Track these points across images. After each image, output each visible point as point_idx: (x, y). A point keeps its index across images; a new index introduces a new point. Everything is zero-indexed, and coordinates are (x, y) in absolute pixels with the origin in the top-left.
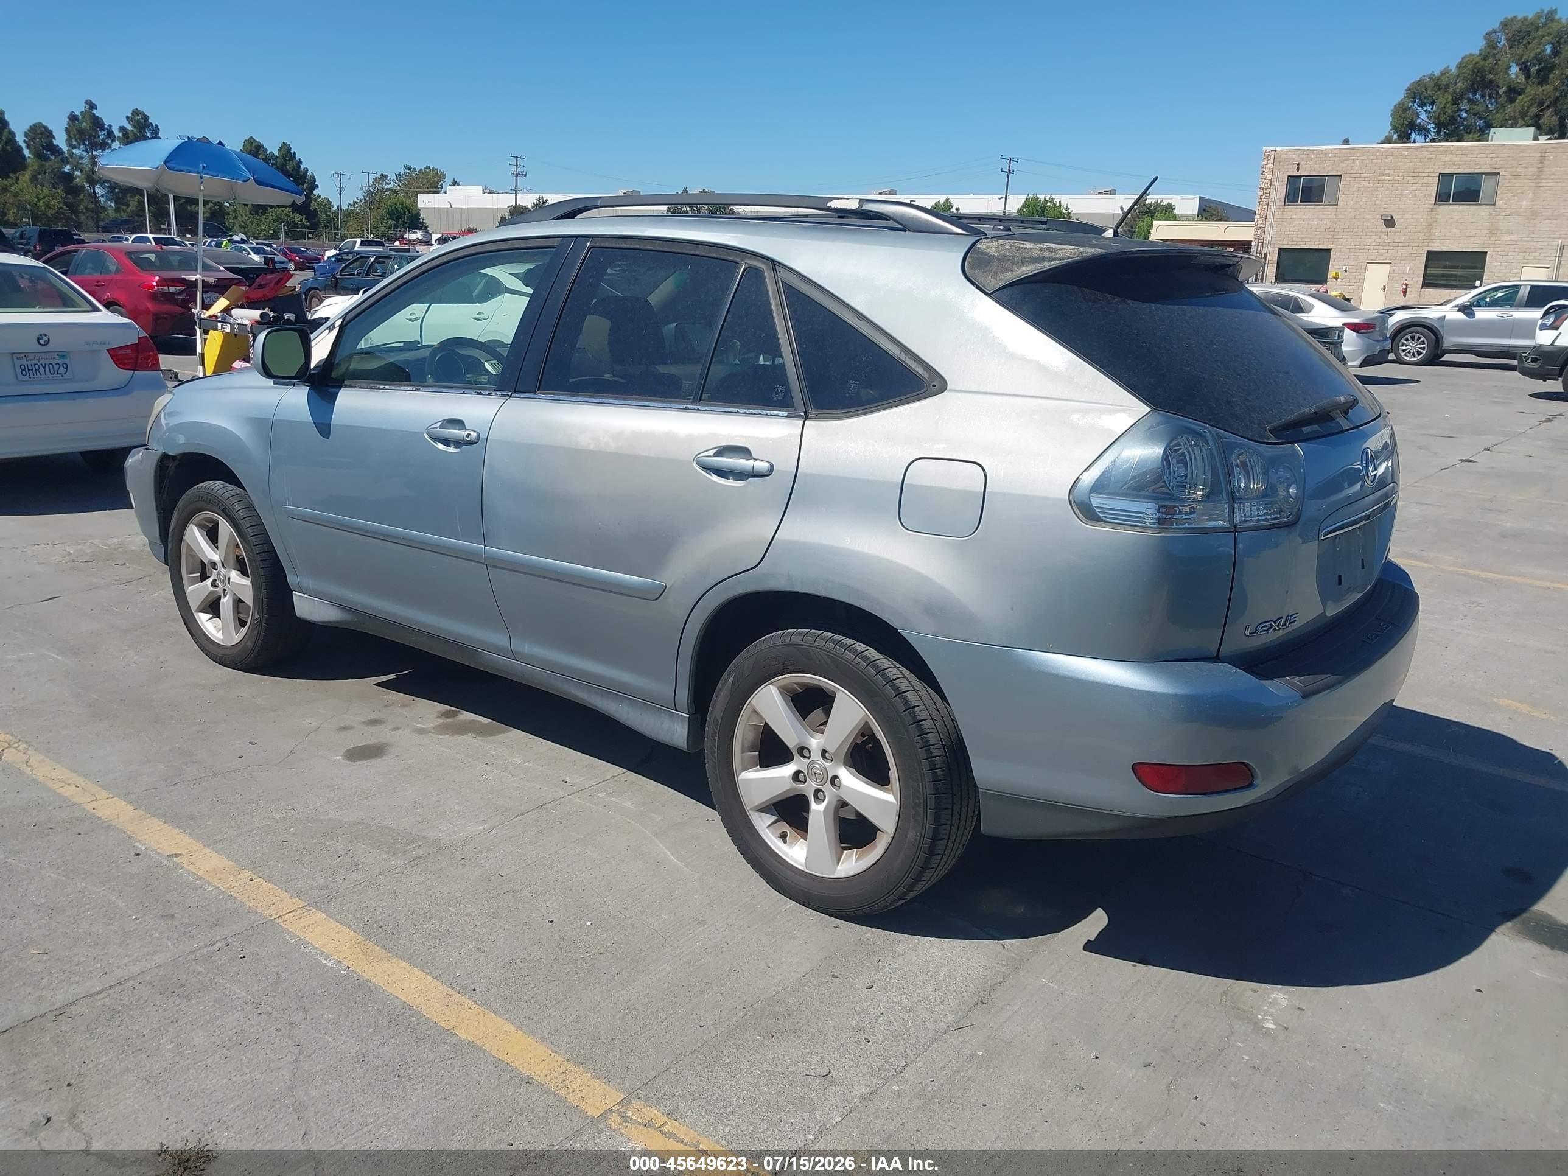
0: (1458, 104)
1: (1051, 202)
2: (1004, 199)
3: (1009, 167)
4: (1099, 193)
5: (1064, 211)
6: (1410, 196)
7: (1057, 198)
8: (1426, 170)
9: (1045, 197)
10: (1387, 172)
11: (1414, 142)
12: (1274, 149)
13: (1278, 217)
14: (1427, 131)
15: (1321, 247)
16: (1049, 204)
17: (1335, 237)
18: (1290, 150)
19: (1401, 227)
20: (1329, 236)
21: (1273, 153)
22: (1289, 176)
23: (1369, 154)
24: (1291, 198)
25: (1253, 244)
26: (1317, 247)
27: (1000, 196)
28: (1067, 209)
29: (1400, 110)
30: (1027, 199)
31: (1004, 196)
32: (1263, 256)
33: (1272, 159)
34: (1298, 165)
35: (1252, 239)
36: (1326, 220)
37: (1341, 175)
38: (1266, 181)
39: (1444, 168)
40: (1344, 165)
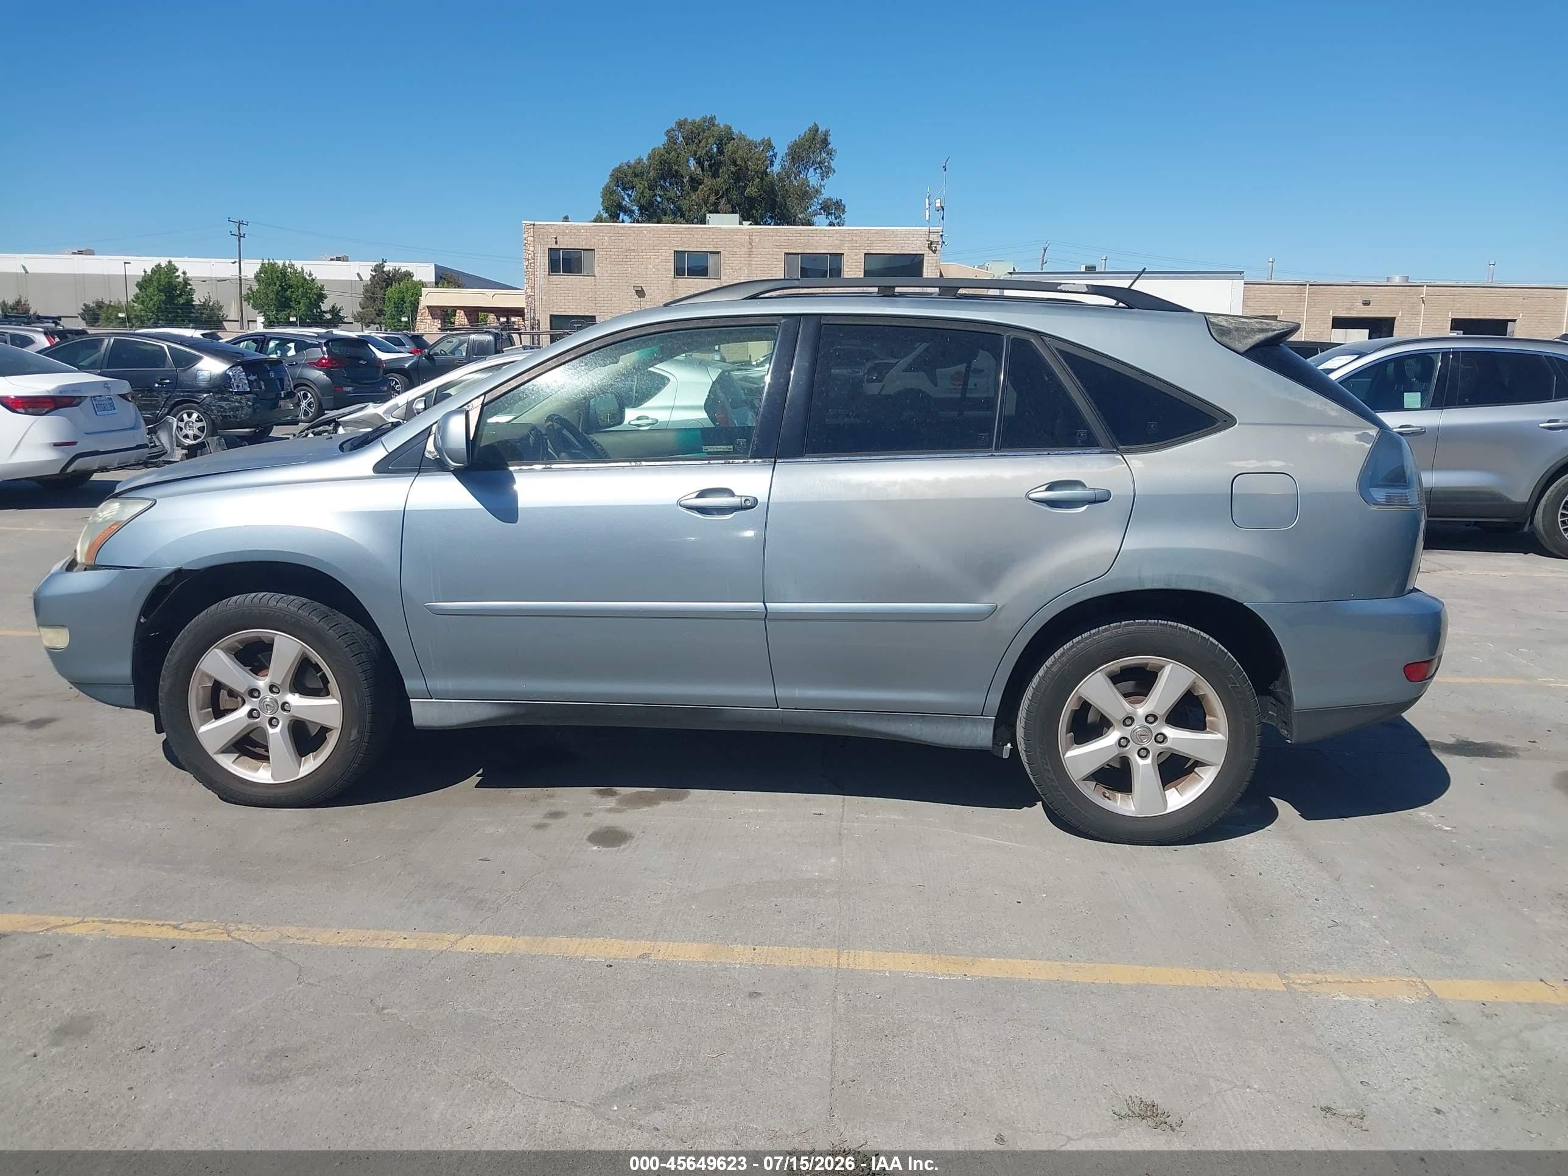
0: (654, 190)
1: (291, 268)
2: (237, 264)
3: (239, 230)
4: (332, 260)
5: (307, 277)
6: (654, 270)
7: (298, 265)
8: (663, 248)
9: (284, 264)
10: (632, 248)
11: (623, 222)
12: (532, 223)
13: (545, 286)
14: (632, 212)
15: (587, 314)
16: (289, 270)
17: (598, 305)
18: (547, 225)
19: (650, 297)
20: (592, 305)
21: (532, 226)
22: (549, 249)
23: (614, 232)
24: (554, 268)
25: (526, 311)
26: (583, 314)
27: (233, 261)
28: (310, 275)
29: (608, 192)
30: (263, 264)
31: (238, 260)
32: (537, 322)
33: (532, 233)
34: (556, 238)
35: (524, 306)
36: (587, 290)
37: (594, 250)
38: (529, 252)
39: (678, 246)
40: (595, 241)
